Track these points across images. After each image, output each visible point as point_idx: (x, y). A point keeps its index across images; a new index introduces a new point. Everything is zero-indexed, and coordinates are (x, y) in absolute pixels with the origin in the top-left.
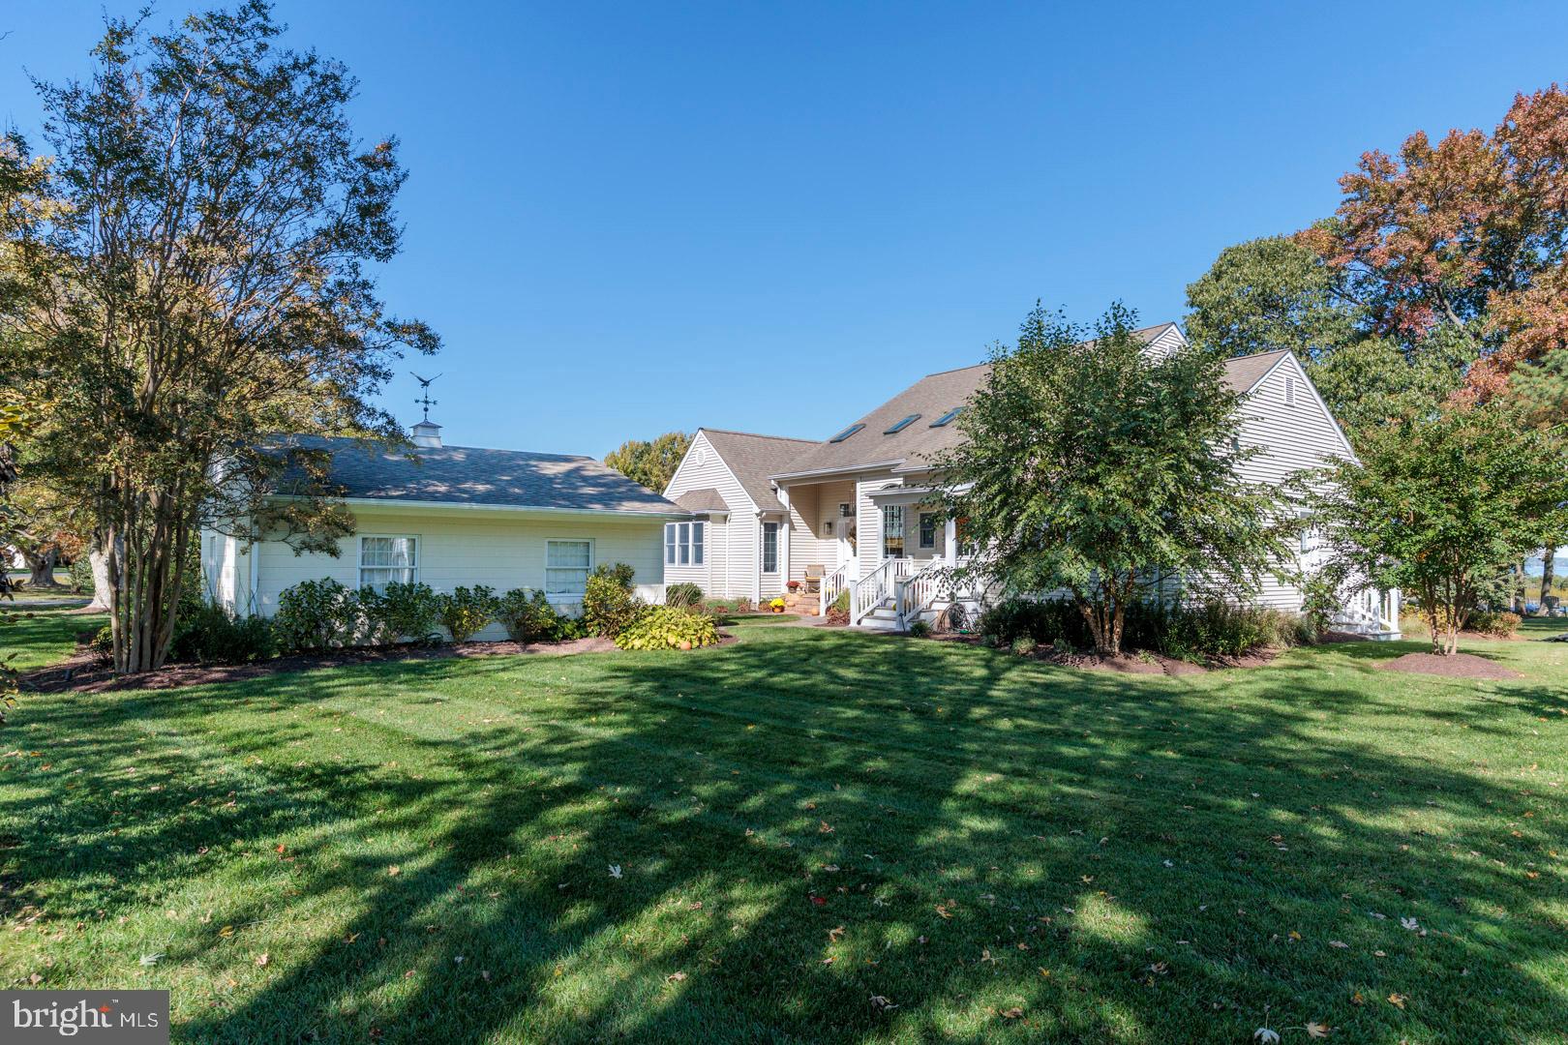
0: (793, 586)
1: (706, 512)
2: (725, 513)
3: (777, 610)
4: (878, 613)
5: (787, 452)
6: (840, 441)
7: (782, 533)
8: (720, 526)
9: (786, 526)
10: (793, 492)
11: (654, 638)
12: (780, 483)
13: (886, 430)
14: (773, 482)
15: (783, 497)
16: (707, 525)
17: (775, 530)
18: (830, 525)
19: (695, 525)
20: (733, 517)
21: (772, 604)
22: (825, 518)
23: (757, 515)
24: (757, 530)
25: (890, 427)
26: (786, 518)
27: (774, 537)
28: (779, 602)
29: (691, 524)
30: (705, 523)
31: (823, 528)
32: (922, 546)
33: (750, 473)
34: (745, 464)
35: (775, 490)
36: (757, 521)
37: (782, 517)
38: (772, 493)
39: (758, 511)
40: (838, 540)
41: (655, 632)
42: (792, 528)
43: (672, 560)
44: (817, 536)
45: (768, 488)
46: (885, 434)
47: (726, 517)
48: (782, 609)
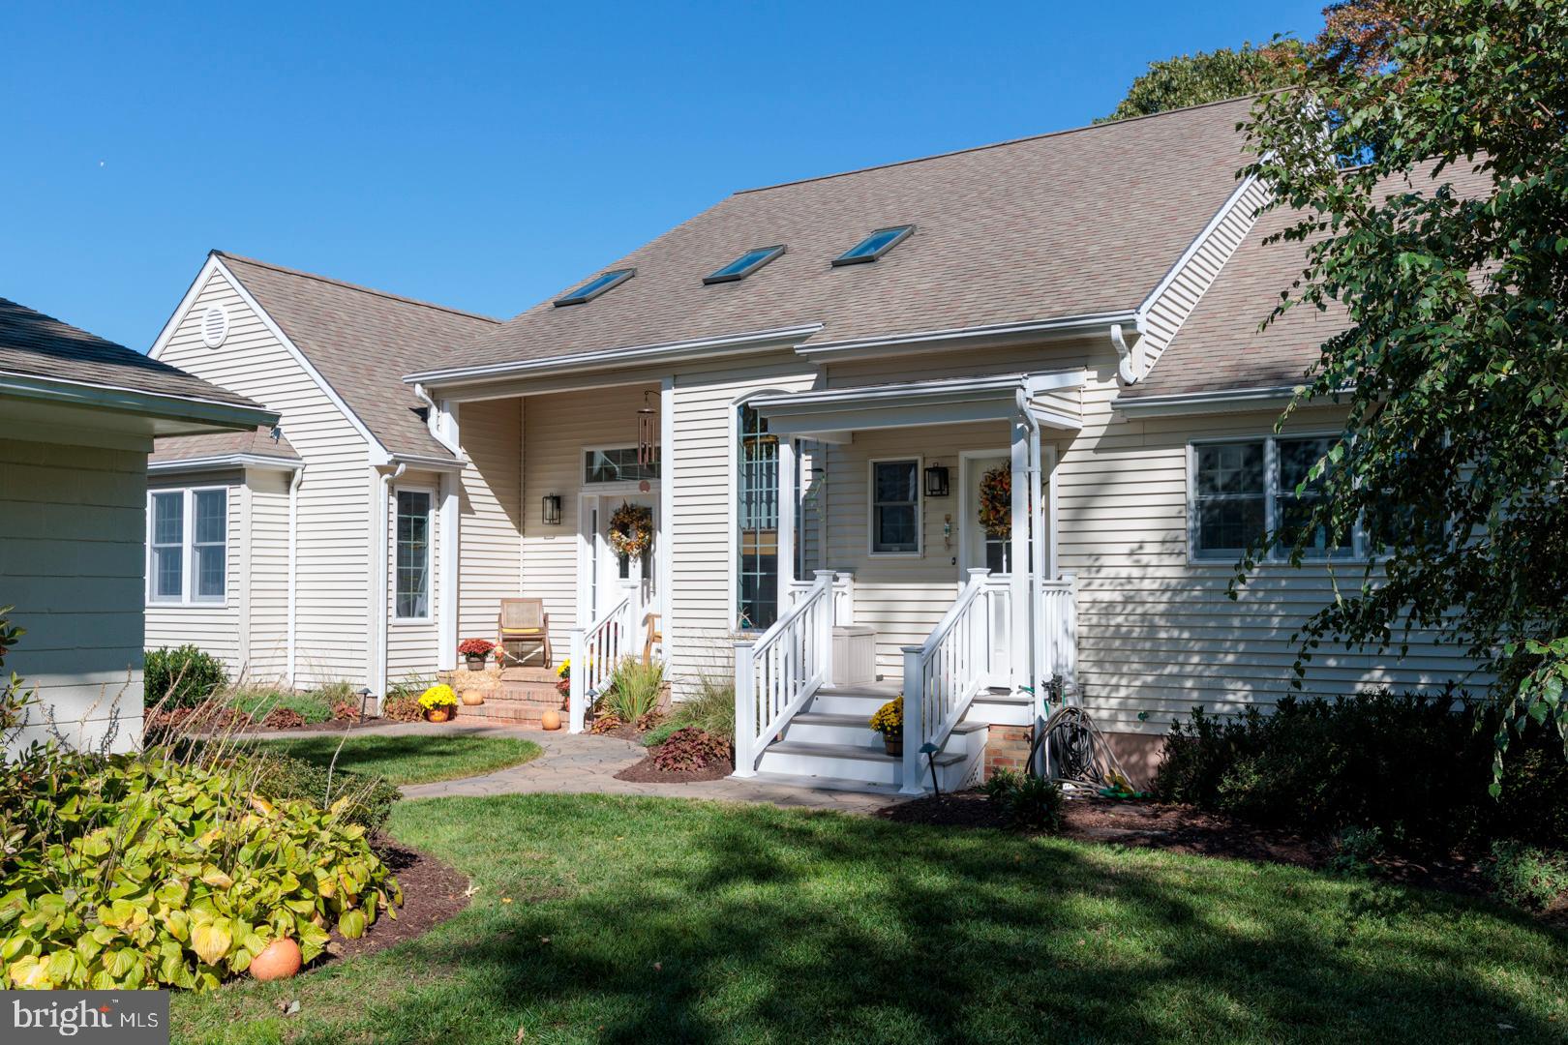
0: (475, 653)
1: (236, 459)
2: (287, 464)
3: (438, 715)
4: (801, 733)
5: (432, 332)
6: (582, 301)
7: (442, 520)
8: (275, 499)
9: (452, 502)
10: (470, 420)
11: (122, 942)
12: (438, 395)
13: (708, 275)
14: (418, 389)
15: (445, 427)
16: (238, 498)
17: (425, 512)
18: (557, 501)
19: (201, 496)
20: (310, 477)
21: (426, 700)
22: (546, 482)
23: (382, 470)
24: (381, 512)
25: (718, 265)
26: (452, 482)
27: (420, 528)
28: (440, 693)
29: (188, 495)
30: (231, 491)
31: (537, 508)
32: (877, 549)
33: (354, 368)
34: (337, 346)
35: (423, 413)
36: (380, 486)
37: (441, 480)
38: (416, 418)
39: (385, 459)
40: (580, 538)
41: (129, 914)
42: (465, 507)
43: (171, 585)
44: (521, 526)
45: (402, 405)
46: (708, 282)
47: (288, 477)
48: (451, 712)
